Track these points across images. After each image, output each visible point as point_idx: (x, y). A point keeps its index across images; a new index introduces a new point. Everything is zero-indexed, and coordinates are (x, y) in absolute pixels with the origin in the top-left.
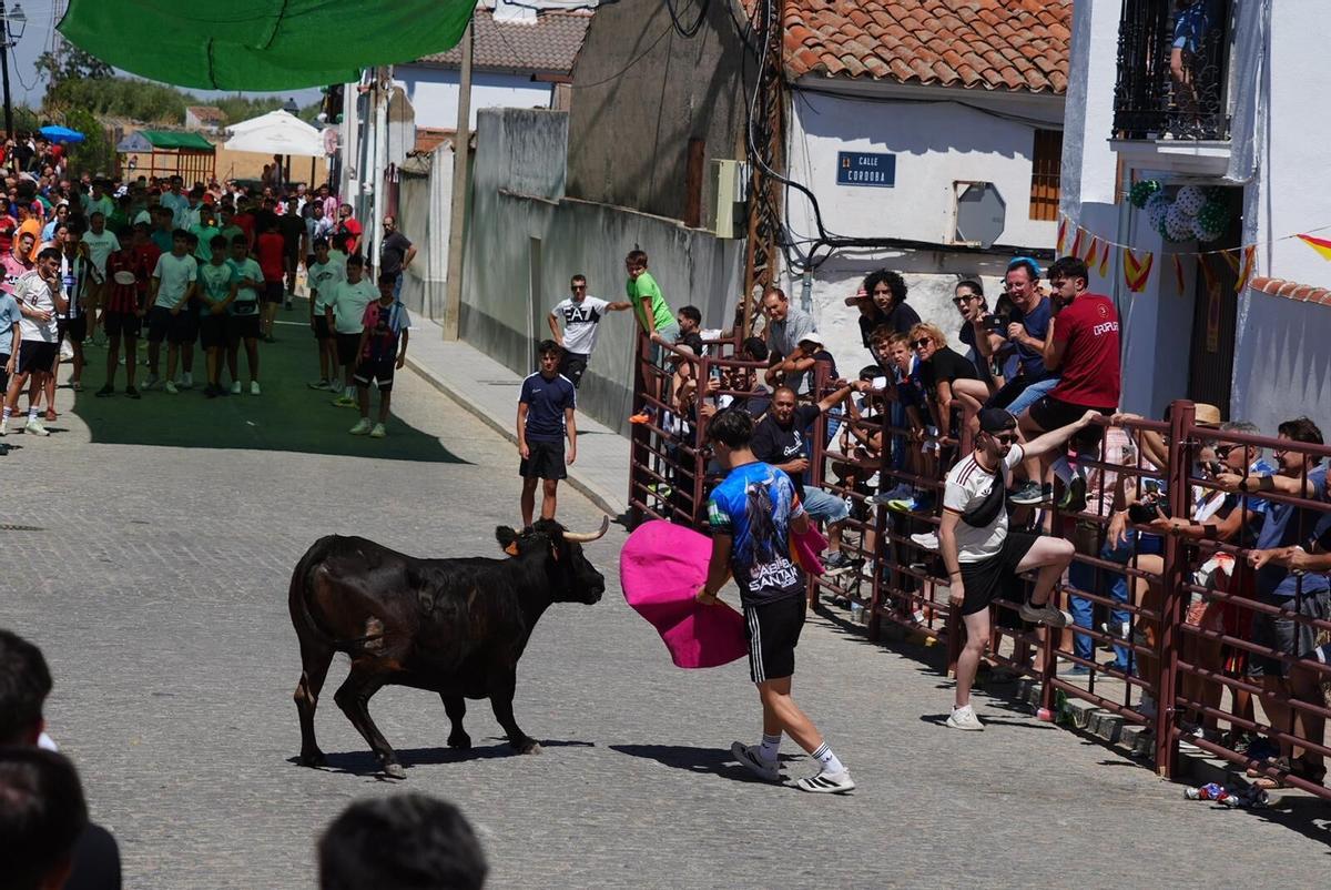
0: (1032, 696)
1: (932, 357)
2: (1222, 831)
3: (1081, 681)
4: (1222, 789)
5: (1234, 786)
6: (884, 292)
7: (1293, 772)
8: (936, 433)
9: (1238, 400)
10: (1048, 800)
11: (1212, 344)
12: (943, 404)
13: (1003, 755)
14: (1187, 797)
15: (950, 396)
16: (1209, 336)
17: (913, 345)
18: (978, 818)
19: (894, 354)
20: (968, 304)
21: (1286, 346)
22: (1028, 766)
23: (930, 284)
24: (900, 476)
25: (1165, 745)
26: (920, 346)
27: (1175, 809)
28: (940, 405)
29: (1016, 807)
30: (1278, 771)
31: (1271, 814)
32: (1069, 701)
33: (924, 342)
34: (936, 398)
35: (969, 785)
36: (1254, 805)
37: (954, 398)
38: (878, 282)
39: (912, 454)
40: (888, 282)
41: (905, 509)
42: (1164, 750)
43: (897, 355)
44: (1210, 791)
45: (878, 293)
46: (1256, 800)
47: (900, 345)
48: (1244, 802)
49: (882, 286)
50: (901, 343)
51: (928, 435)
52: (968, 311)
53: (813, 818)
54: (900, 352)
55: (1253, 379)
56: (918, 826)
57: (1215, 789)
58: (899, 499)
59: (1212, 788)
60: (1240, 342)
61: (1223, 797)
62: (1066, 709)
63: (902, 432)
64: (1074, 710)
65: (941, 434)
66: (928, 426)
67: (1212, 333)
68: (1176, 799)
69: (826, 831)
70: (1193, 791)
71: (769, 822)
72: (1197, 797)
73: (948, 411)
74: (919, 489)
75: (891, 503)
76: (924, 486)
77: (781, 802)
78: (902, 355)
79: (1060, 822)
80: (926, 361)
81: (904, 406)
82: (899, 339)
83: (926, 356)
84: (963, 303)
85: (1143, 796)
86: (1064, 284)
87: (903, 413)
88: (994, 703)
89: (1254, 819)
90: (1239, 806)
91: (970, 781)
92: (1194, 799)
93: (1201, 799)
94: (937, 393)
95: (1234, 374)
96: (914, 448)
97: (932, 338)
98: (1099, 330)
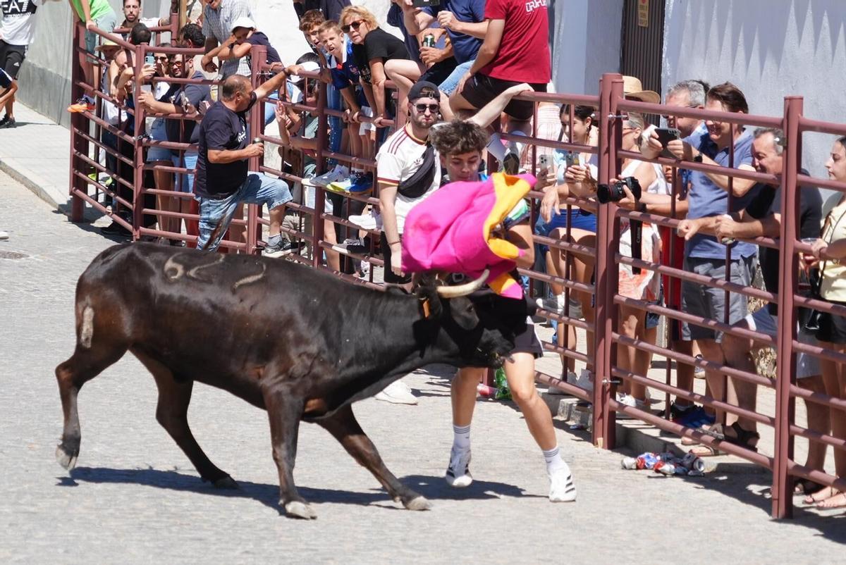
1: (365, 40)
2: (657, 499)
4: (659, 458)
5: (670, 455)
7: (728, 439)
8: (372, 115)
9: (669, 74)
11: (643, 18)
12: (378, 85)
14: (625, 467)
15: (384, 77)
16: (640, 11)
17: (346, 29)
19: (326, 41)
21: (715, 18)
24: (336, 157)
25: (602, 416)
26: (352, 29)
27: (612, 479)
28: (374, 86)
30: (712, 438)
31: (708, 481)
33: (356, 25)
34: (369, 80)
35: (409, 462)
36: (689, 473)
37: (388, 78)
39: (348, 135)
41: (343, 191)
42: (601, 421)
43: (330, 43)
44: (646, 461)
46: (692, 468)
47: (330, 32)
48: (680, 470)
50: (331, 30)
51: (363, 116)
54: (331, 39)
55: (683, 52)
57: (651, 459)
58: (337, 181)
59: (648, 457)
60: (670, 15)
61: (659, 466)
63: (336, 114)
65: (376, 115)
66: (363, 107)
67: (642, 7)
68: (613, 469)
70: (630, 461)
72: (634, 467)
73: (383, 92)
74: (356, 170)
75: (329, 187)
76: (361, 167)
78: (334, 41)
80: (359, 45)
81: (338, 89)
82: (329, 26)
83: (359, 40)
85: (581, 467)
87: (337, 96)
88: (434, 381)
89: (690, 487)
90: (676, 475)
91: (409, 457)
92: (631, 469)
93: (638, 468)
94: (370, 74)
95: (665, 48)
96: (350, 129)
97: (364, 21)
98: (531, 7)
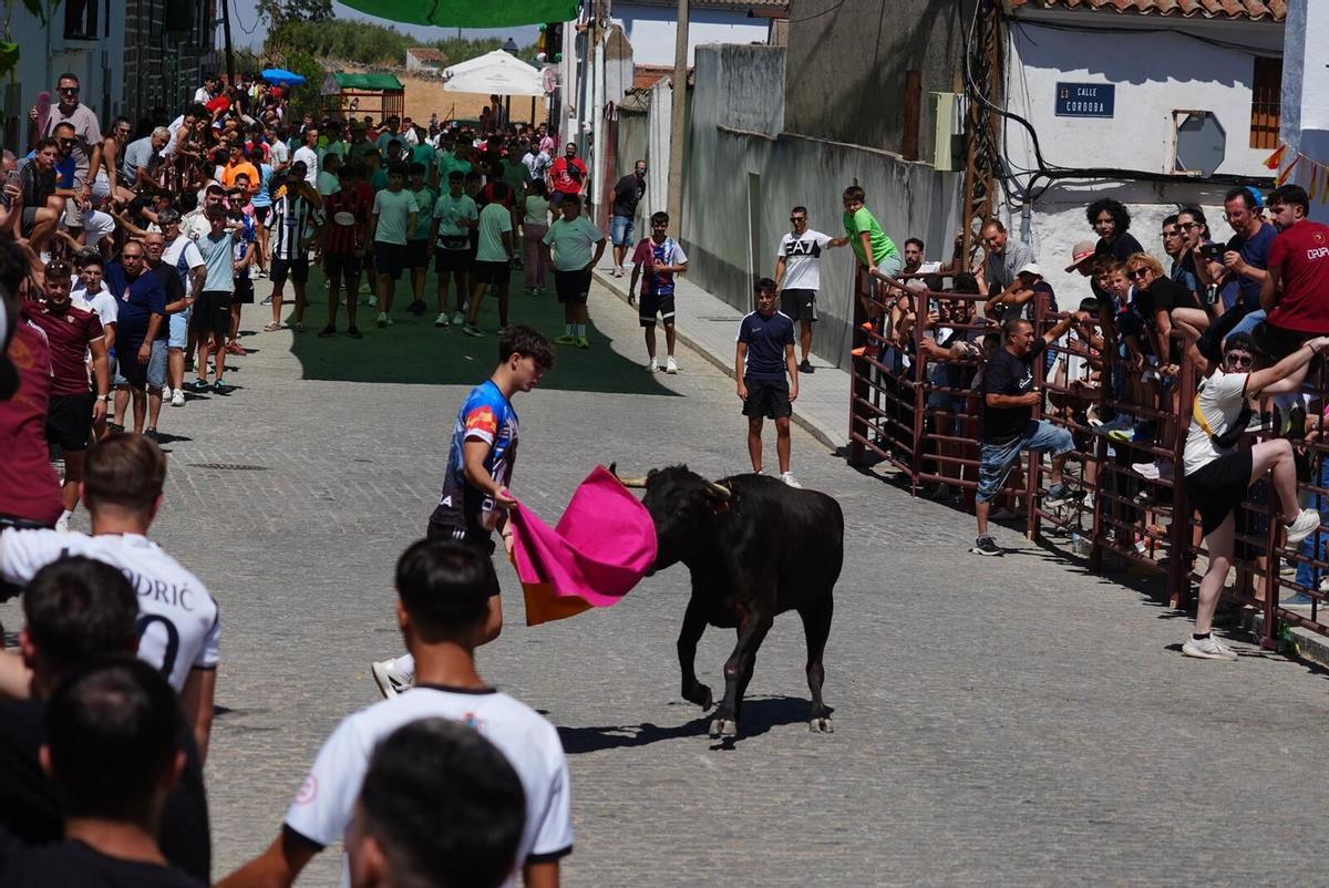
0: (1255, 625)
1: (1150, 287)
3: (1304, 609)
6: (1107, 221)
8: (1156, 363)
10: (1270, 728)
12: (1163, 334)
13: (1224, 685)
15: (1169, 325)
17: (1131, 275)
18: (1200, 747)
19: (1113, 283)
20: (1188, 231)
22: (1250, 694)
23: (1151, 214)
24: (1121, 406)
26: (1138, 276)
28: (1159, 335)
29: (1238, 736)
32: (1292, 629)
33: (1142, 272)
34: (1155, 328)
35: (1192, 714)
37: (1173, 327)
38: (1101, 211)
39: (1132, 384)
40: (1110, 211)
41: (1126, 440)
43: (1116, 284)
45: (1101, 222)
47: (1120, 274)
49: (1104, 215)
50: (1119, 272)
51: (1148, 364)
52: (1187, 239)
53: (1035, 748)
54: (1118, 281)
56: (1139, 755)
58: (1120, 429)
62: (1288, 637)
64: (1297, 638)
66: (1148, 356)
69: (1047, 761)
71: (989, 752)
73: (1168, 341)
74: (1139, 419)
75: (1112, 433)
76: (1144, 416)
77: (1002, 732)
78: (1121, 283)
79: (1282, 750)
80: (1144, 291)
82: (1118, 268)
83: (1145, 286)
84: (1183, 230)
86: (1282, 210)
91: (1192, 710)
94: (1156, 322)
96: (1134, 378)
97: (1150, 268)
98: (1314, 255)
